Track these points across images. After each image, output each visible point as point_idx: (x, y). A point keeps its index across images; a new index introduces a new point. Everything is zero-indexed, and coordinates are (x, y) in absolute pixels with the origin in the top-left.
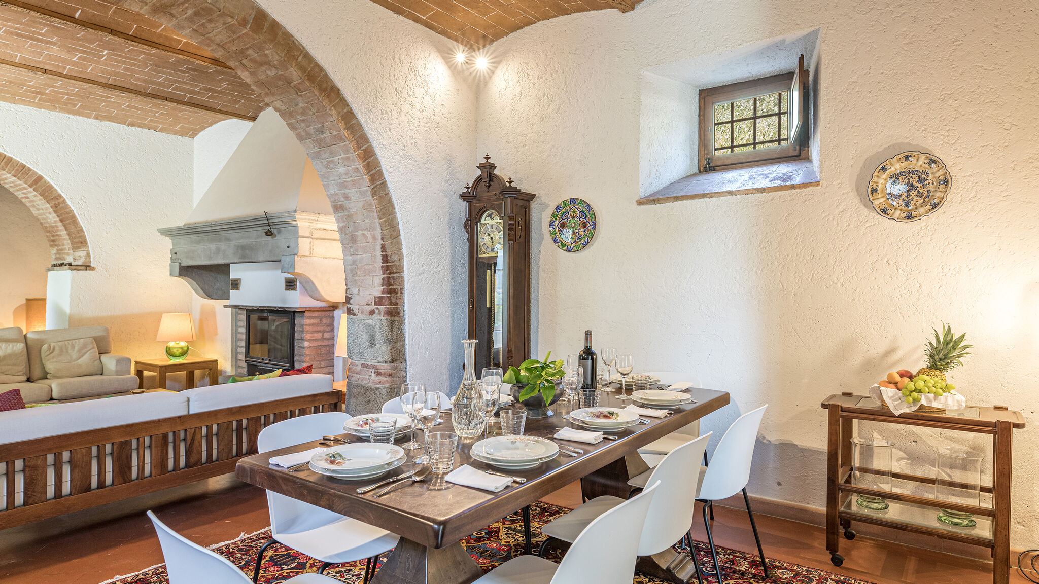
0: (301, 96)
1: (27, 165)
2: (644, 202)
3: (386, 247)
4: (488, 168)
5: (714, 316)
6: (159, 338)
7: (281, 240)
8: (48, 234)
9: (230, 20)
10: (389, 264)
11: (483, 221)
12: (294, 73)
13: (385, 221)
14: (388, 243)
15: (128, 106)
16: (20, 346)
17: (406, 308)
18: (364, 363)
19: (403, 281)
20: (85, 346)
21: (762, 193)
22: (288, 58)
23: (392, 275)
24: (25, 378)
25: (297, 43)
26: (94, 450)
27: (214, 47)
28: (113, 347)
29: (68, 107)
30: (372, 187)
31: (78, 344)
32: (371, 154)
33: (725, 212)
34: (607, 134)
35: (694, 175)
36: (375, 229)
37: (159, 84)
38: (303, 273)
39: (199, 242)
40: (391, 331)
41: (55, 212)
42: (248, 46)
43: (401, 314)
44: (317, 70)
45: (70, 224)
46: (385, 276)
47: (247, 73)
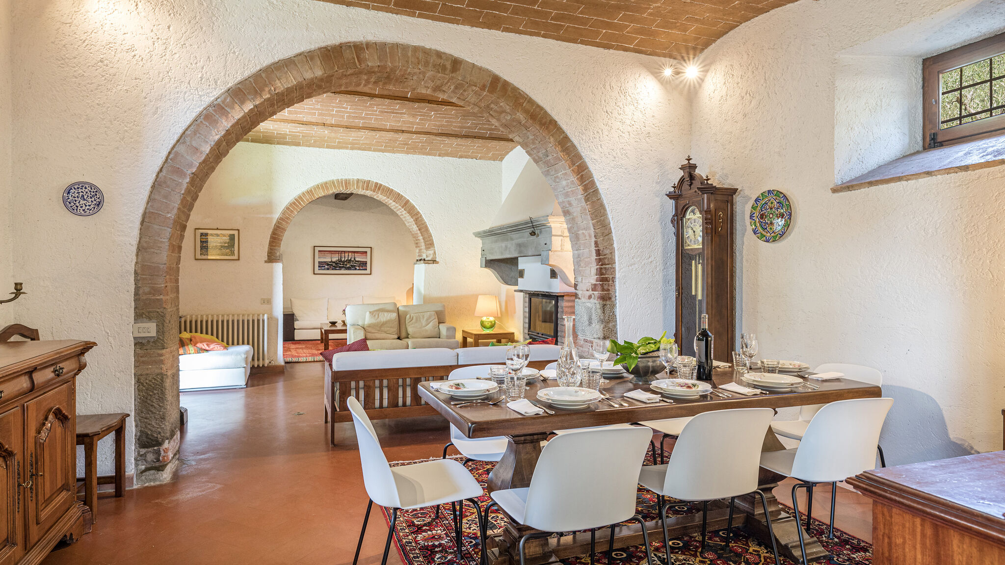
0: (529, 131)
1: (401, 193)
2: (838, 189)
3: (598, 243)
4: (690, 169)
5: (913, 308)
6: (476, 314)
7: (542, 239)
8: (414, 239)
9: (474, 88)
10: (601, 257)
11: (688, 216)
12: (520, 116)
13: (597, 222)
14: (600, 240)
15: (456, 145)
16: (394, 315)
17: (617, 294)
18: (585, 338)
19: (614, 271)
20: (430, 317)
21: (966, 171)
22: (515, 106)
23: (604, 266)
24: (396, 337)
25: (522, 93)
26: (400, 381)
27: (472, 106)
28: (447, 319)
29: (422, 151)
30: (585, 195)
31: (427, 315)
32: (584, 168)
33: (924, 195)
34: (804, 123)
35: (918, 152)
36: (589, 229)
37: (469, 127)
38: (557, 265)
39: (496, 241)
40: (604, 313)
41: (416, 224)
42: (490, 102)
43: (613, 299)
44: (538, 110)
45: (424, 231)
46: (598, 267)
47: (495, 120)
